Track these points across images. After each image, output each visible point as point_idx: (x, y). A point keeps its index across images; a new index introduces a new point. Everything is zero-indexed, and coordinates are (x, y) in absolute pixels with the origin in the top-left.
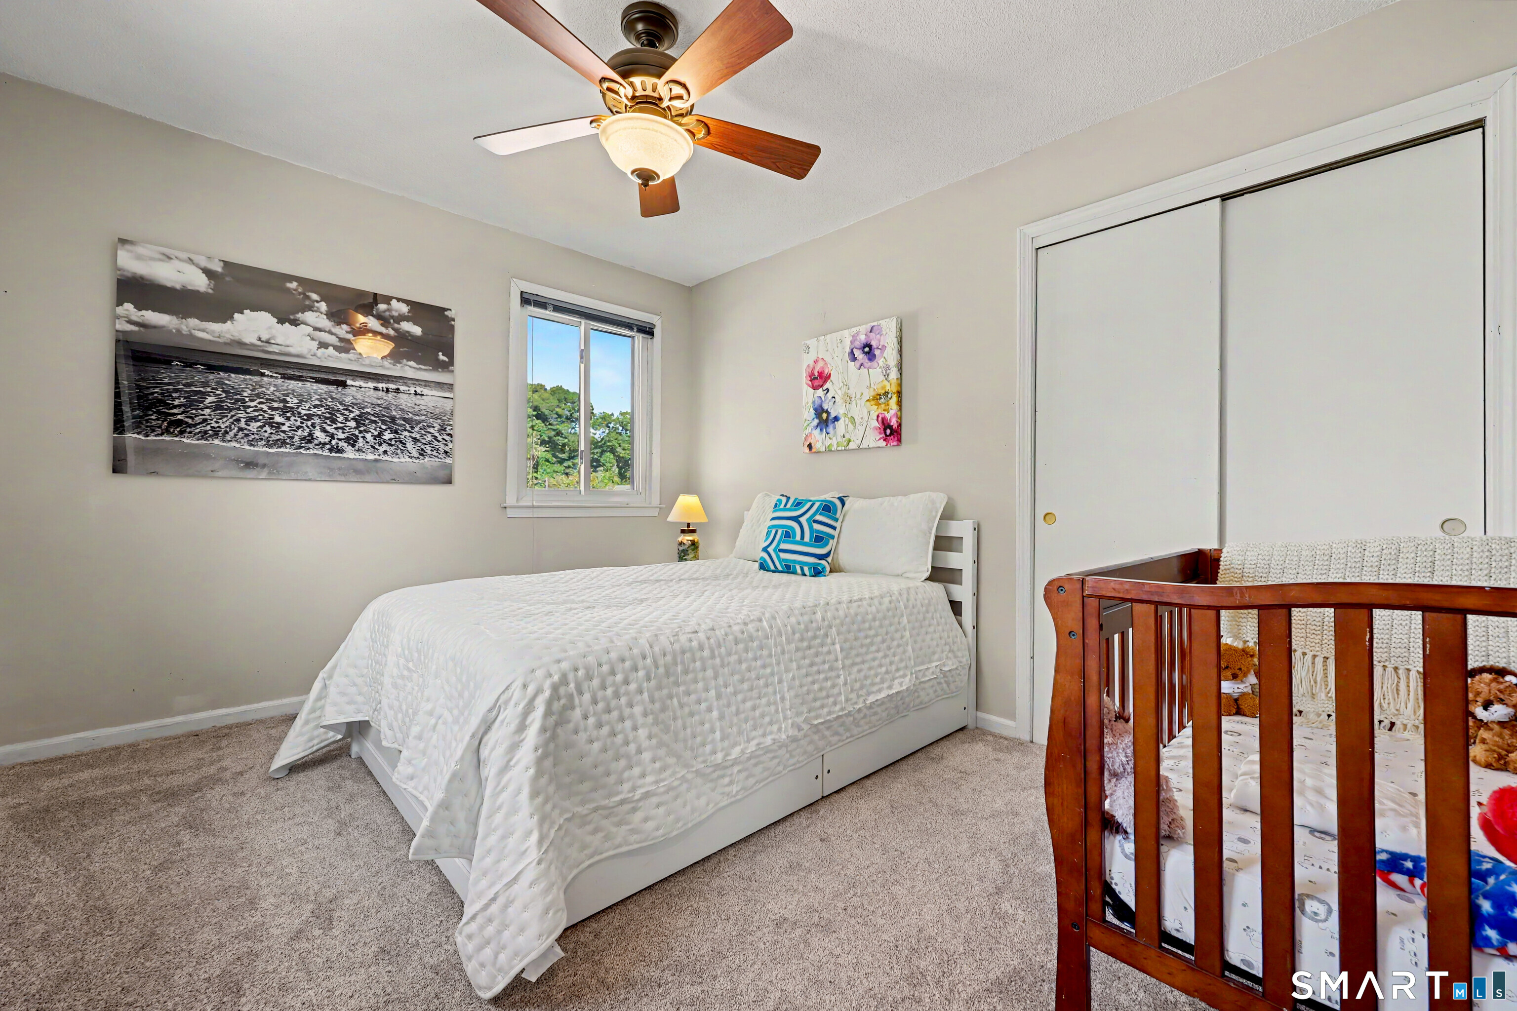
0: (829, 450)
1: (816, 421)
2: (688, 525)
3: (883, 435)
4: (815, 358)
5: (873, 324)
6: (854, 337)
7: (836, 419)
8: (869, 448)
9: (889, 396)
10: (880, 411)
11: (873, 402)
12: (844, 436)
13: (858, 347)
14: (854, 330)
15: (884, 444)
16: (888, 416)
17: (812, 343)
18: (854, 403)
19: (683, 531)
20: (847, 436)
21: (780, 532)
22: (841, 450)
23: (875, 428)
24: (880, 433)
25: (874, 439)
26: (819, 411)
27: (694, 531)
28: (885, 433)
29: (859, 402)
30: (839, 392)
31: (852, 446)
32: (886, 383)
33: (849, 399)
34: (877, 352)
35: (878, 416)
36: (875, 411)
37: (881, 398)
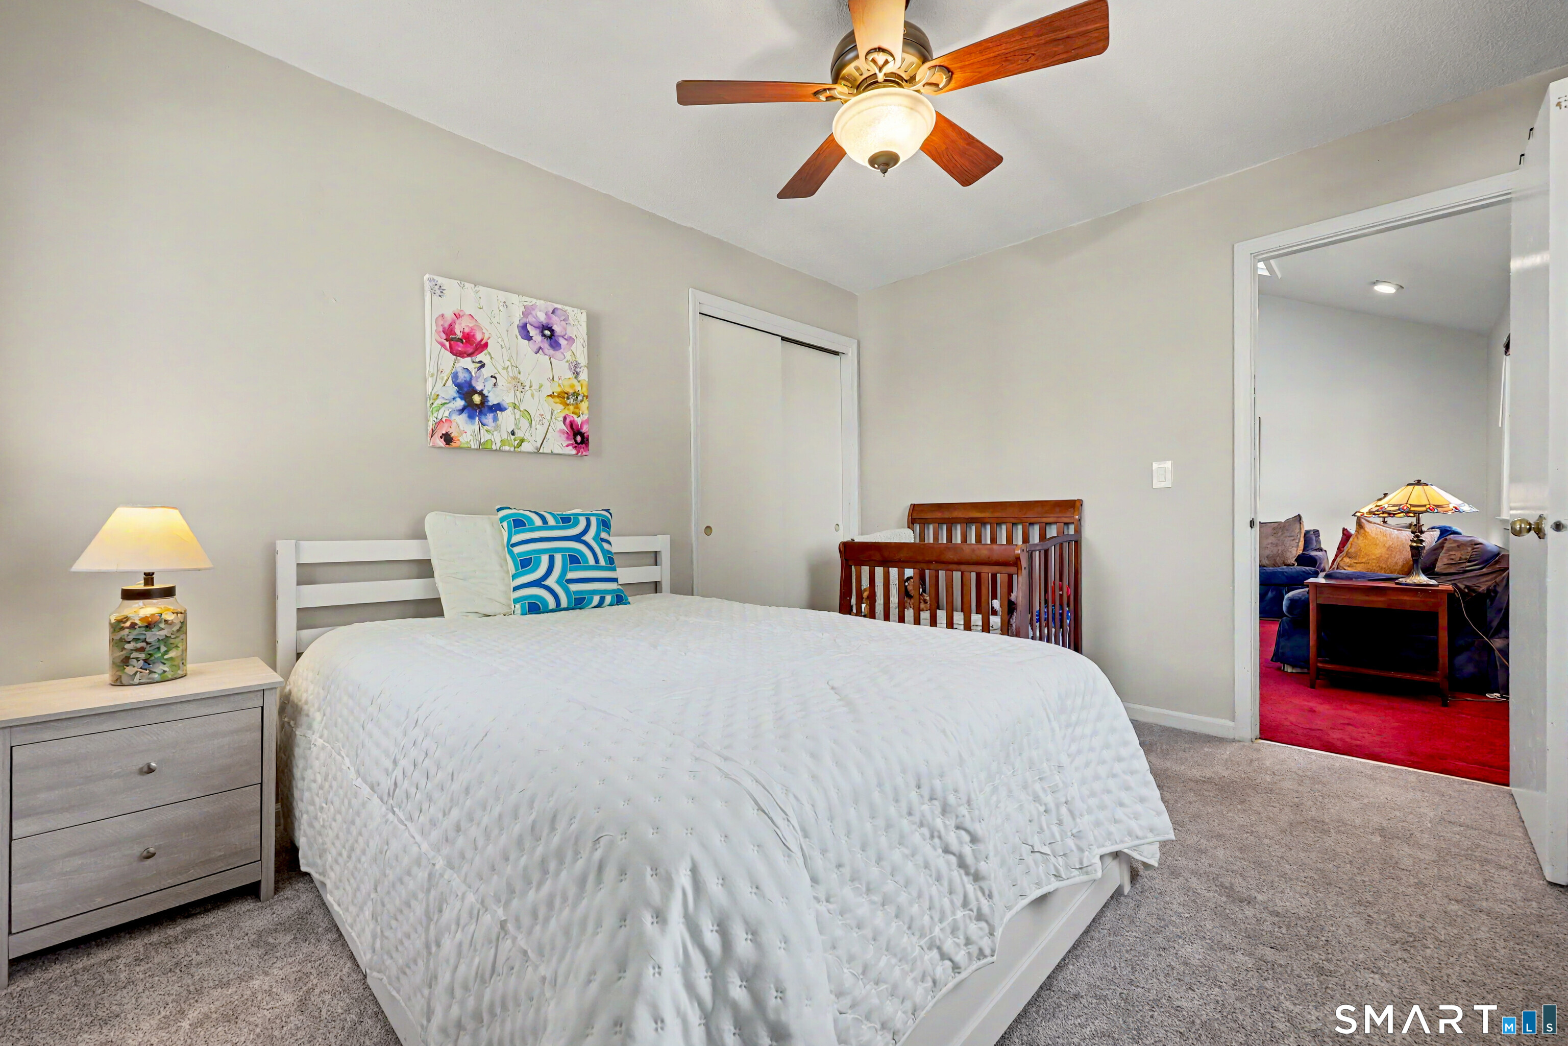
0: (483, 448)
1: (460, 403)
2: (149, 578)
3: (572, 442)
4: (455, 308)
5: (559, 306)
6: (527, 311)
7: (499, 408)
8: (552, 454)
9: (580, 398)
10: (566, 412)
11: (557, 400)
12: (513, 433)
13: (536, 325)
14: (530, 301)
15: (574, 452)
16: (579, 421)
17: (450, 285)
18: (528, 393)
19: (129, 595)
20: (519, 434)
21: (558, 558)
22: (509, 452)
23: (561, 431)
24: (568, 438)
25: (559, 443)
26: (466, 390)
27: (169, 592)
28: (576, 441)
29: (536, 394)
30: (504, 372)
31: (526, 447)
32: (575, 382)
33: (519, 385)
34: (562, 342)
35: (565, 418)
36: (560, 411)
37: (568, 398)
